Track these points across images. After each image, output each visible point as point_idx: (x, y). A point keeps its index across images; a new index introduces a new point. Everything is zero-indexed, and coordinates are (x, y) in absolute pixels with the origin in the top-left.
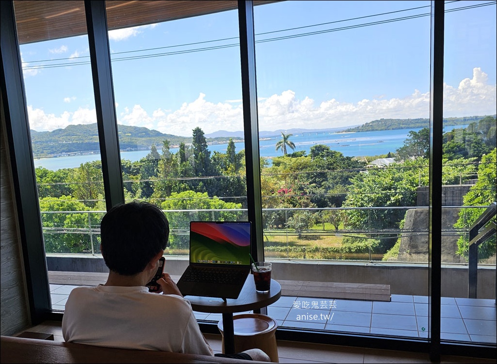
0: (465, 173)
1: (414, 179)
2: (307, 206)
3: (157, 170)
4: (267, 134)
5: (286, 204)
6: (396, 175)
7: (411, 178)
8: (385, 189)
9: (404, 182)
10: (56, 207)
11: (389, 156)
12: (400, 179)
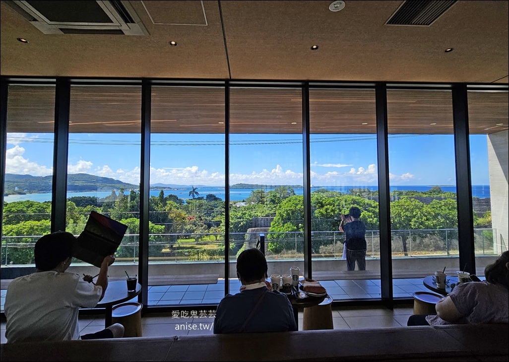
0: (272, 212)
1: (251, 214)
2: (202, 226)
3: (114, 205)
4: (185, 187)
5: (191, 225)
6: (244, 212)
7: (249, 213)
8: (238, 218)
9: (247, 215)
10: (35, 227)
11: (243, 201)
12: (245, 214)
